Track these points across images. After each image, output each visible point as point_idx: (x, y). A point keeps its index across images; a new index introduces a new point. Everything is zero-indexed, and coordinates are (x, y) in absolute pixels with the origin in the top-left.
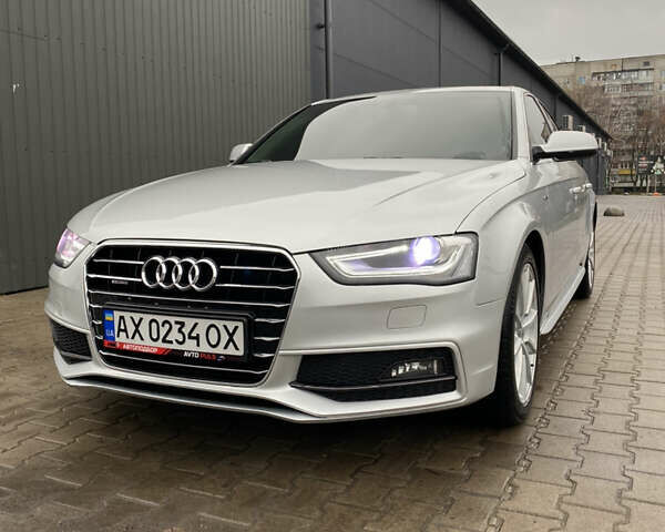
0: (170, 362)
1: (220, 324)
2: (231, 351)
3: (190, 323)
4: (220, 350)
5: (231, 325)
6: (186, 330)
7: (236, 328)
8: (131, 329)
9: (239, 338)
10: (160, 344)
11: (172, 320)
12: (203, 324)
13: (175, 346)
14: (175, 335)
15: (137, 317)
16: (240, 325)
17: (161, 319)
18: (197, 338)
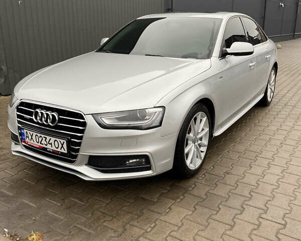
0: (43, 151)
1: (58, 140)
2: (62, 151)
3: (48, 138)
4: (59, 150)
5: (62, 141)
6: (47, 140)
7: (64, 142)
8: (30, 137)
9: (65, 146)
10: (39, 144)
11: (43, 136)
12: (53, 139)
13: (44, 146)
14: (43, 142)
15: (31, 133)
16: (65, 141)
17: (39, 135)
18: (51, 144)
